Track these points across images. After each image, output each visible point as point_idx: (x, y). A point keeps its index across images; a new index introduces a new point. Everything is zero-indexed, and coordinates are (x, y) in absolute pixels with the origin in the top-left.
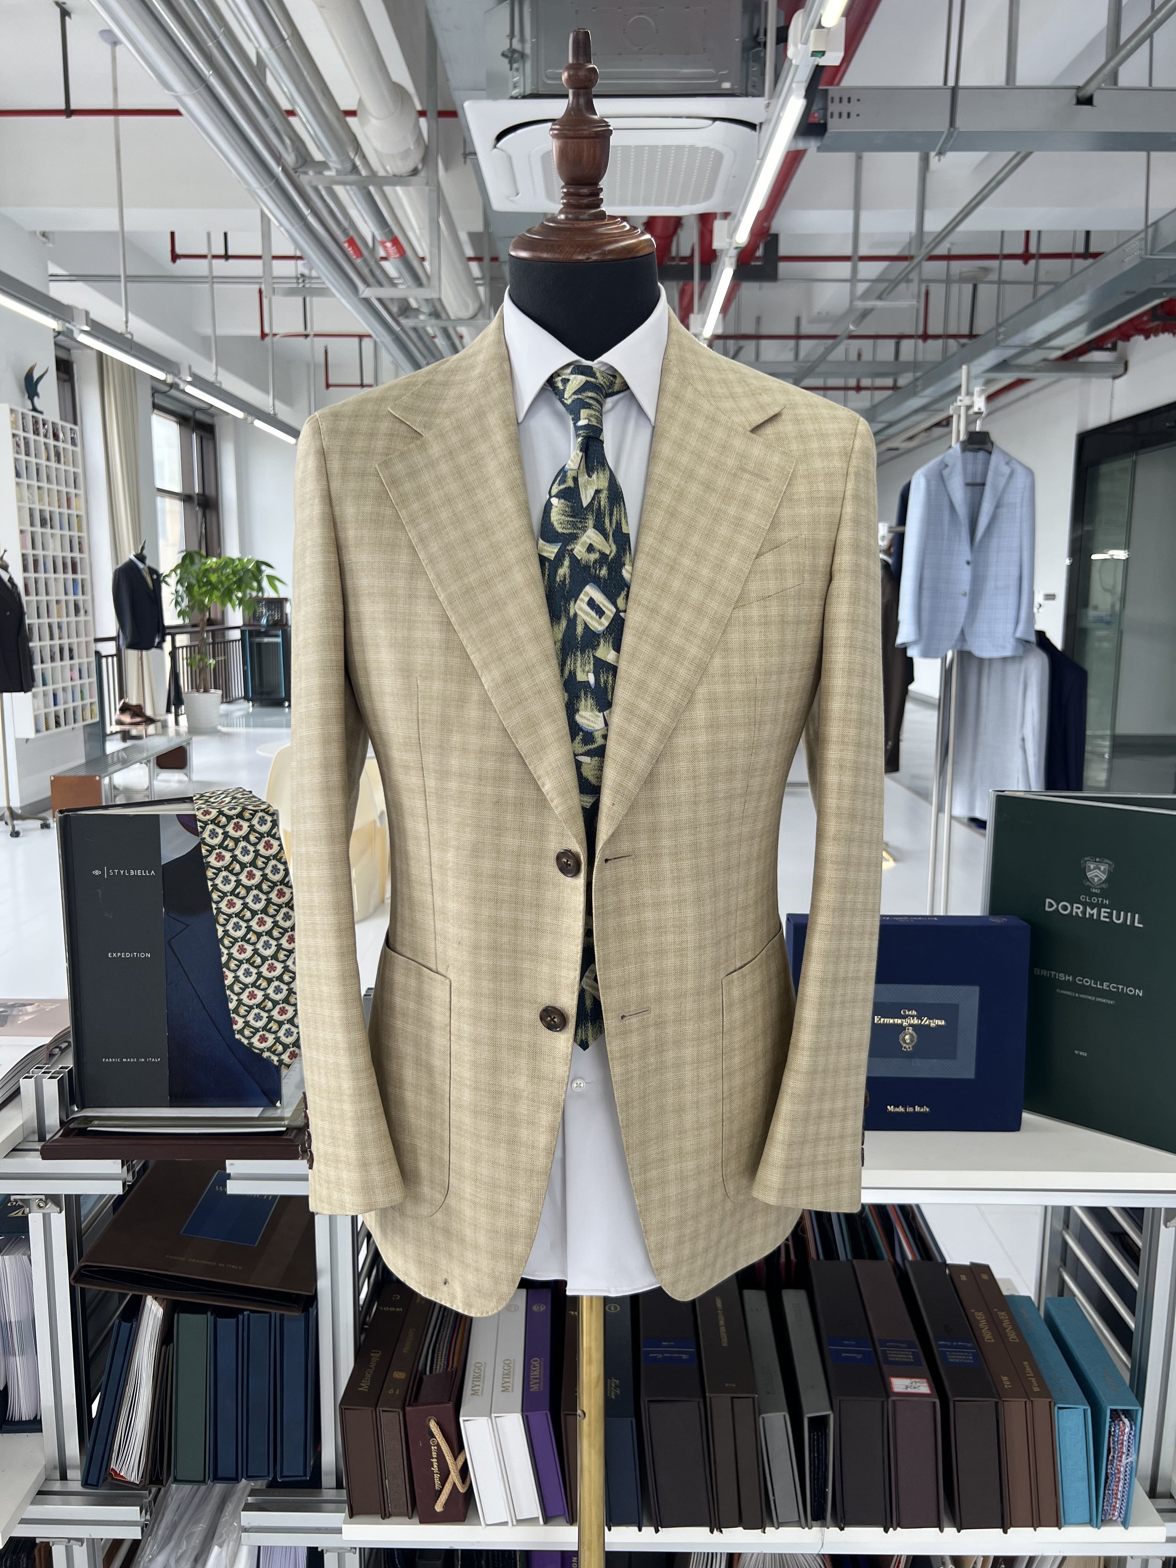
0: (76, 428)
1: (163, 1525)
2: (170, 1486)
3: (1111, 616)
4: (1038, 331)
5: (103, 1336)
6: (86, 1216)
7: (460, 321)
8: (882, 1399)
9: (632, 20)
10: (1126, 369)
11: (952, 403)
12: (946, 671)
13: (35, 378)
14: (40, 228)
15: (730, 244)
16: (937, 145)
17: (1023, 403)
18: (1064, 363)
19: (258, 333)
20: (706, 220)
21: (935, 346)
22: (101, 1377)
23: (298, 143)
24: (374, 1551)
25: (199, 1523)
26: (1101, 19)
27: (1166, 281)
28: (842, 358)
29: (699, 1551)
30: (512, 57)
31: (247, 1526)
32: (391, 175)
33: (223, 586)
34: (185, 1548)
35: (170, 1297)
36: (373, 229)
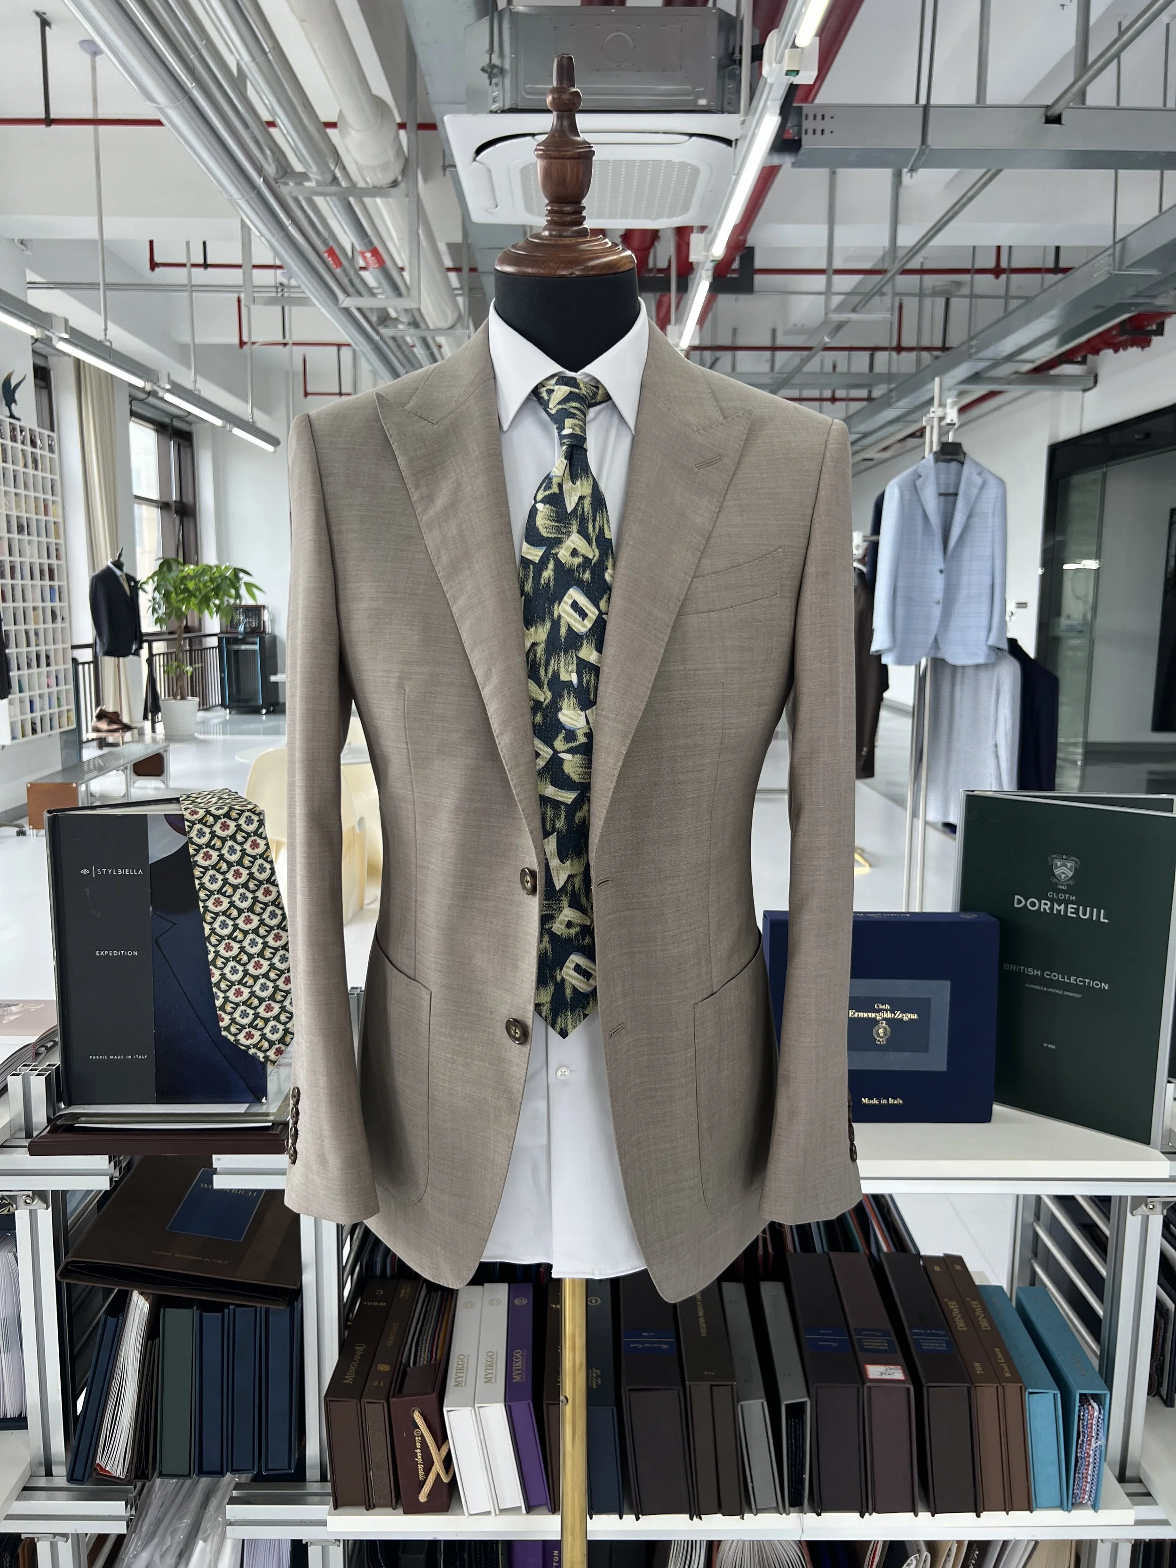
0: (54, 435)
1: (147, 1522)
2: (155, 1481)
3: (1083, 625)
4: (1009, 345)
5: (87, 1334)
6: (72, 1214)
7: (439, 331)
8: (859, 1386)
9: (609, 37)
10: (1096, 382)
11: (925, 414)
12: (920, 679)
13: (13, 386)
14: (18, 236)
15: (707, 257)
16: (909, 161)
17: (996, 414)
18: (1037, 375)
19: (236, 341)
20: (682, 233)
21: (909, 358)
22: (86, 1372)
23: (278, 154)
24: (358, 1543)
25: (184, 1518)
26: (1069, 40)
27: (1134, 296)
28: (818, 370)
29: (679, 1539)
30: (491, 72)
31: (232, 1519)
32: (371, 186)
33: (200, 593)
34: (169, 1543)
35: (156, 1292)
36: (353, 239)
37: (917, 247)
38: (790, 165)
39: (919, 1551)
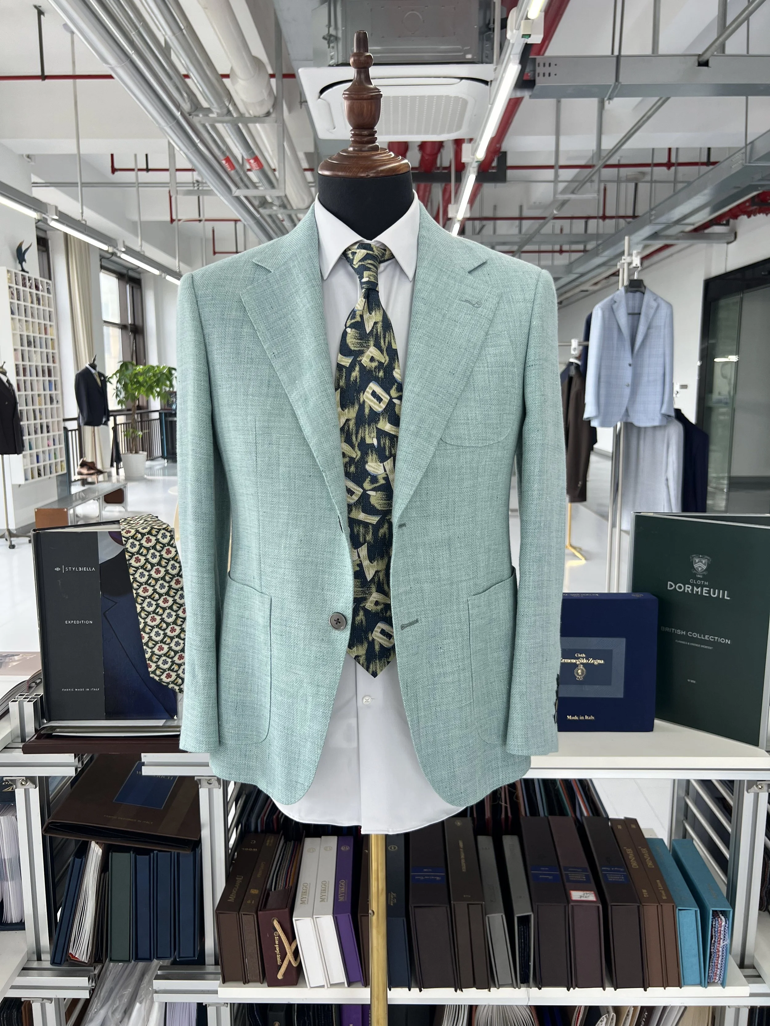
0: (50, 282)
1: (104, 990)
2: (109, 964)
3: (728, 399)
4: (677, 213)
6: (53, 791)
7: (299, 210)
8: (565, 905)
9: (407, 15)
10: (736, 237)
11: (619, 262)
12: (617, 436)
13: (23, 250)
14: (26, 153)
15: (473, 159)
16: (608, 93)
17: (669, 260)
18: (696, 234)
19: (168, 219)
20: (458, 143)
21: (610, 223)
22: (62, 895)
23: (192, 96)
25: (127, 988)
26: (714, 11)
27: (759, 180)
28: (551, 232)
29: (451, 1004)
30: (329, 39)
31: (157, 990)
32: (253, 116)
33: (147, 384)
34: (118, 1004)
35: (106, 842)
36: (242, 151)
37: (614, 150)
38: (528, 97)
39: (608, 1012)
